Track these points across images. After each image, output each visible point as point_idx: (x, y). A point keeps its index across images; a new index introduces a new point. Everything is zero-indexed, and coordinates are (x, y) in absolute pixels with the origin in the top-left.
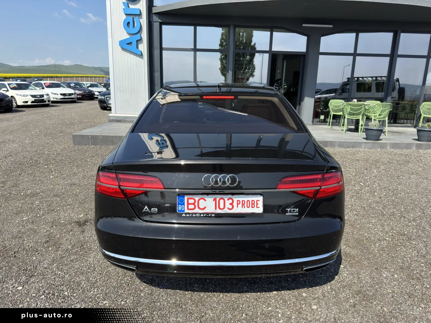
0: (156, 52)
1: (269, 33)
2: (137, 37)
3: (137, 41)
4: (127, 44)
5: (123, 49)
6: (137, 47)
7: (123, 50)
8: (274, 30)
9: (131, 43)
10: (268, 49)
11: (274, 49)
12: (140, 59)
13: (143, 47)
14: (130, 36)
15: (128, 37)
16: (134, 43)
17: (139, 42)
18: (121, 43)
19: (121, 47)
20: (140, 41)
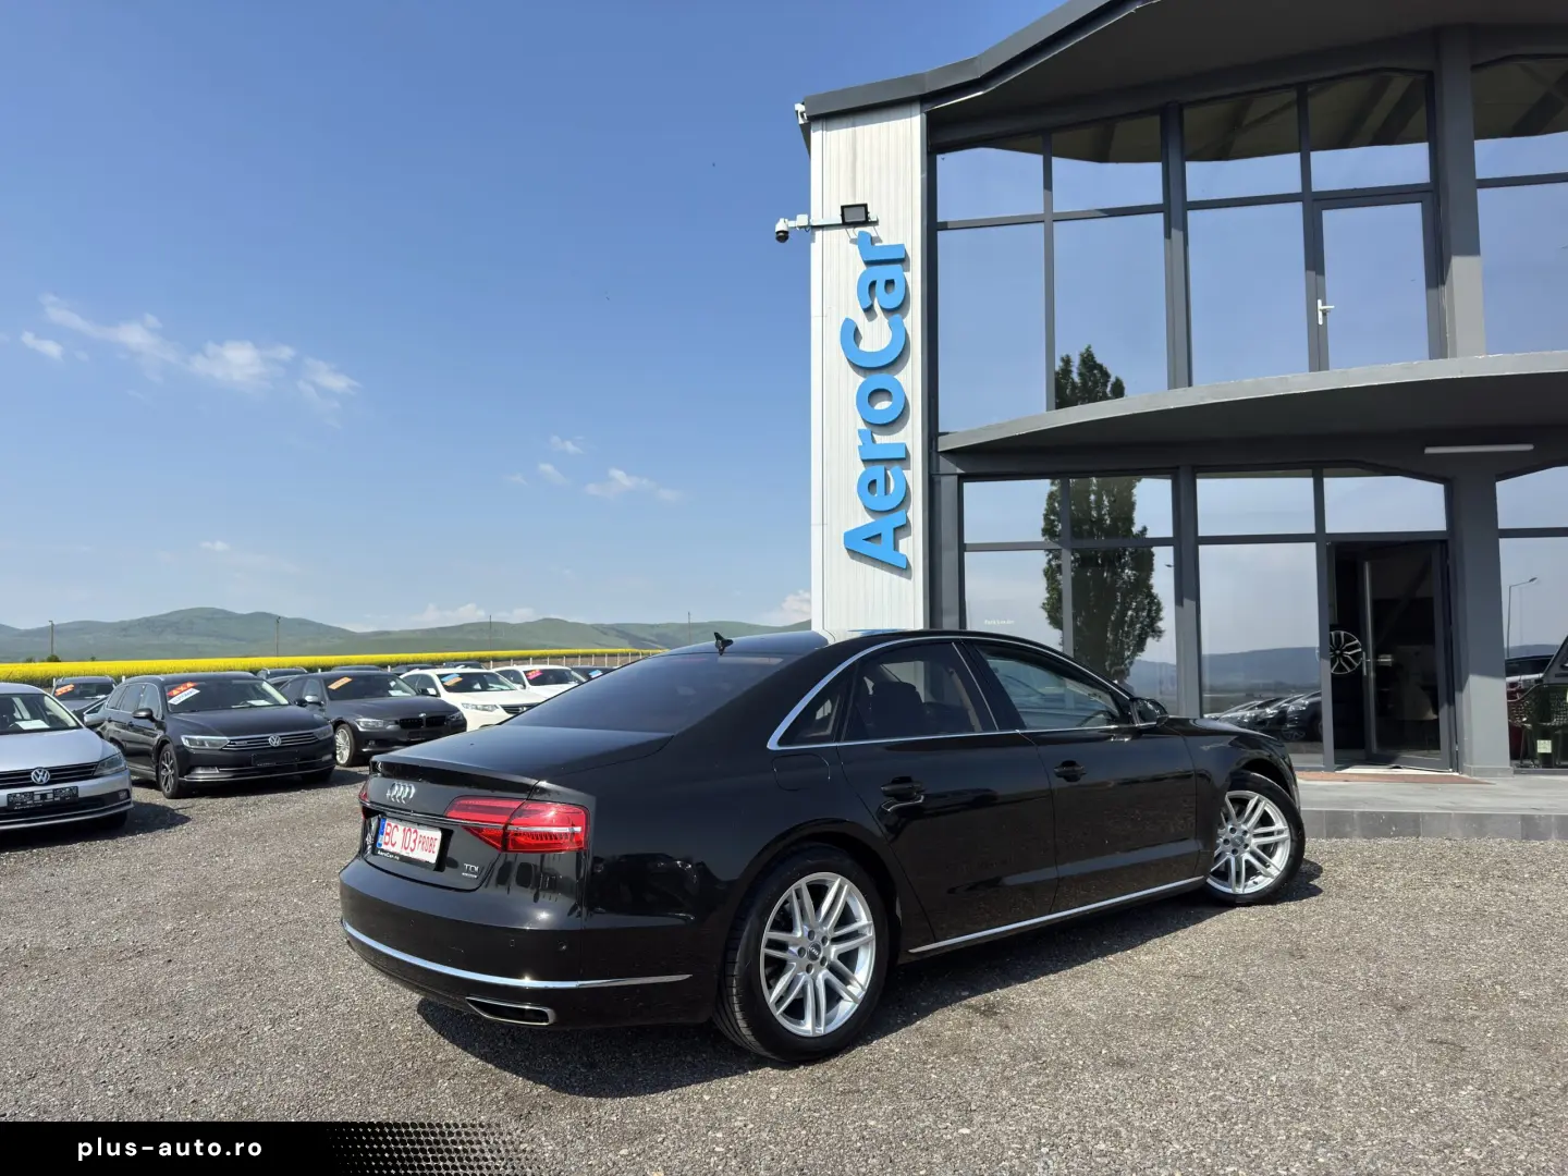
0: (948, 558)
1: (1310, 481)
2: (896, 519)
3: (895, 529)
4: (866, 539)
5: (853, 553)
6: (896, 547)
7: (852, 558)
8: (1325, 471)
9: (880, 535)
10: (1311, 529)
11: (1330, 528)
12: (904, 580)
13: (913, 548)
14: (872, 517)
15: (869, 520)
16: (888, 536)
17: (901, 532)
18: (849, 536)
19: (848, 550)
20: (903, 529)
